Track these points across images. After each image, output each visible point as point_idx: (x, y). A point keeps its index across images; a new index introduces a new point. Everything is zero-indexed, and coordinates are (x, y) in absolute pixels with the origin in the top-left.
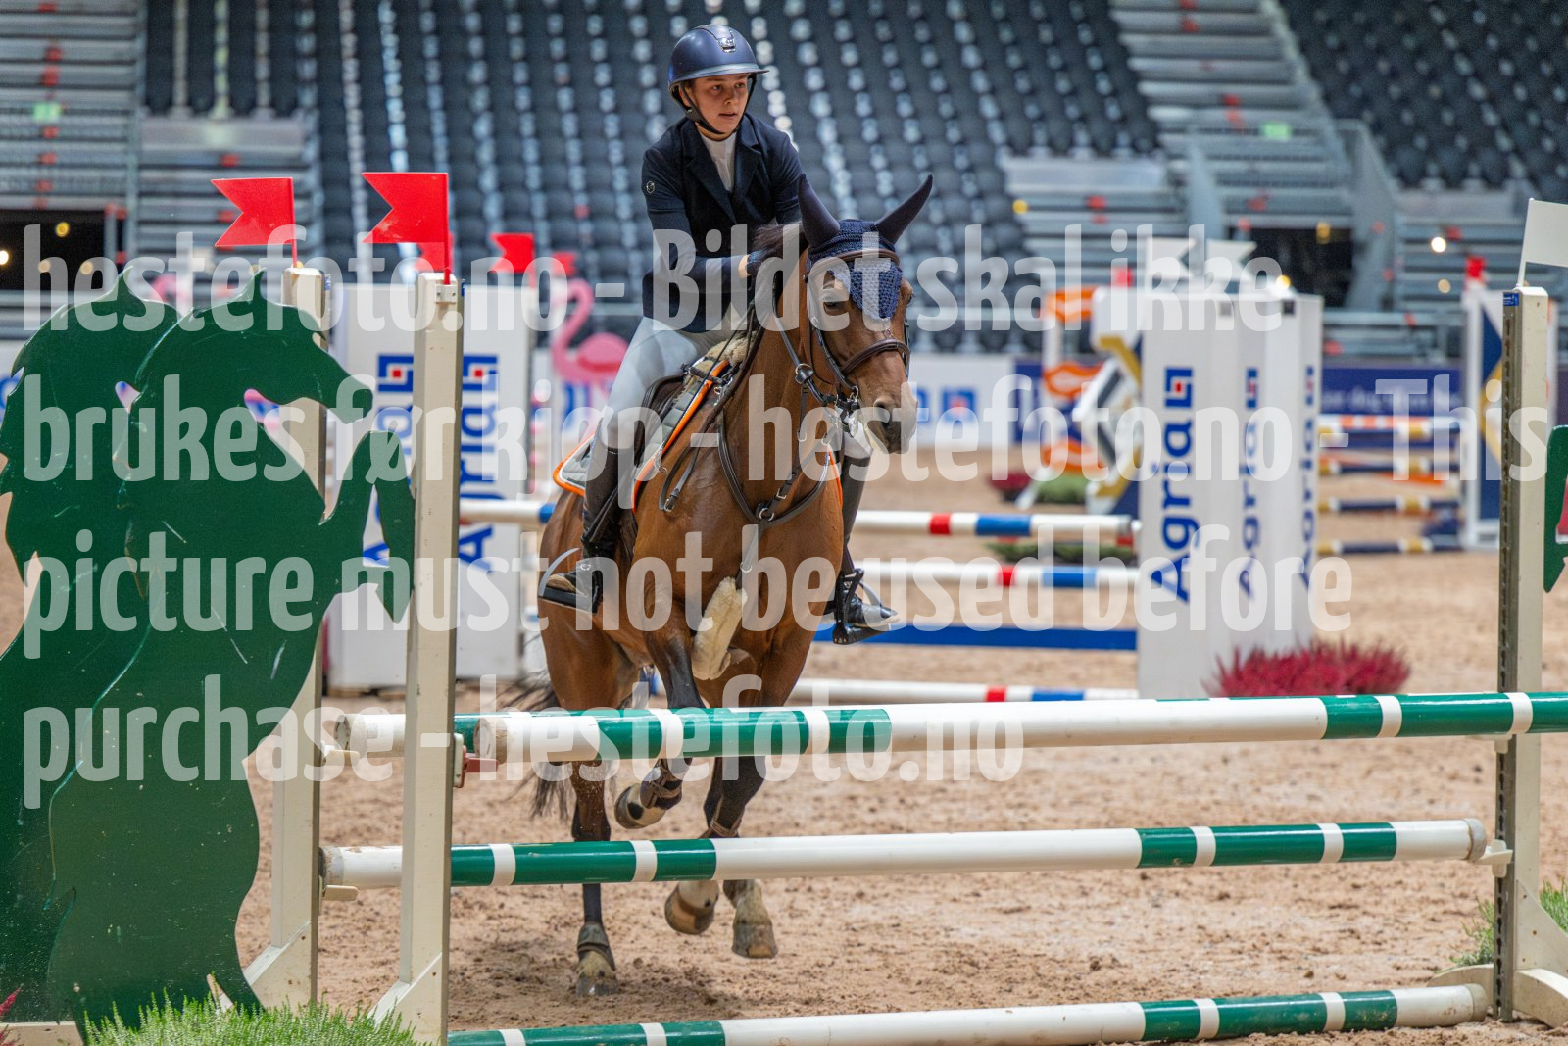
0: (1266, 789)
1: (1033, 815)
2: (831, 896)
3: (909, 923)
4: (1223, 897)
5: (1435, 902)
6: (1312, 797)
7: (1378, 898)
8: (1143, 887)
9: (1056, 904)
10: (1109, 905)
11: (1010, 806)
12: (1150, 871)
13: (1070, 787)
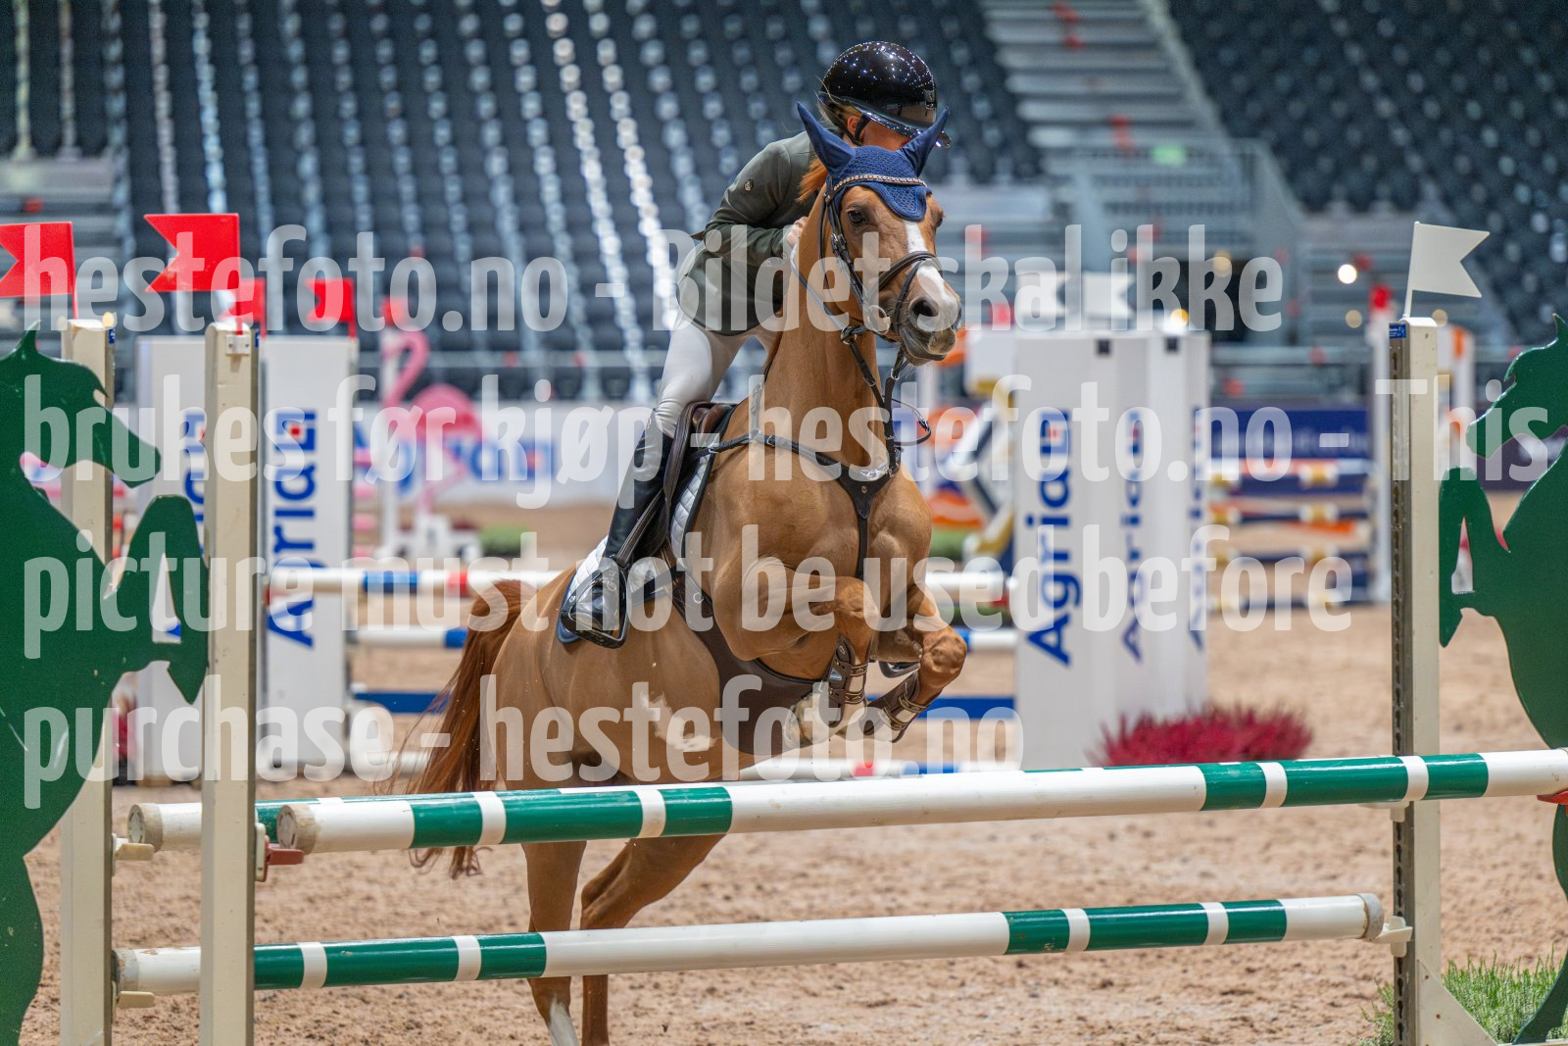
0: (1155, 867)
1: (901, 900)
2: (680, 992)
3: (764, 1020)
4: (1106, 984)
5: (1335, 985)
6: (1205, 875)
7: (1273, 983)
8: (1020, 975)
9: (925, 996)
10: (983, 995)
11: (878, 891)
12: (1027, 958)
13: (943, 869)
